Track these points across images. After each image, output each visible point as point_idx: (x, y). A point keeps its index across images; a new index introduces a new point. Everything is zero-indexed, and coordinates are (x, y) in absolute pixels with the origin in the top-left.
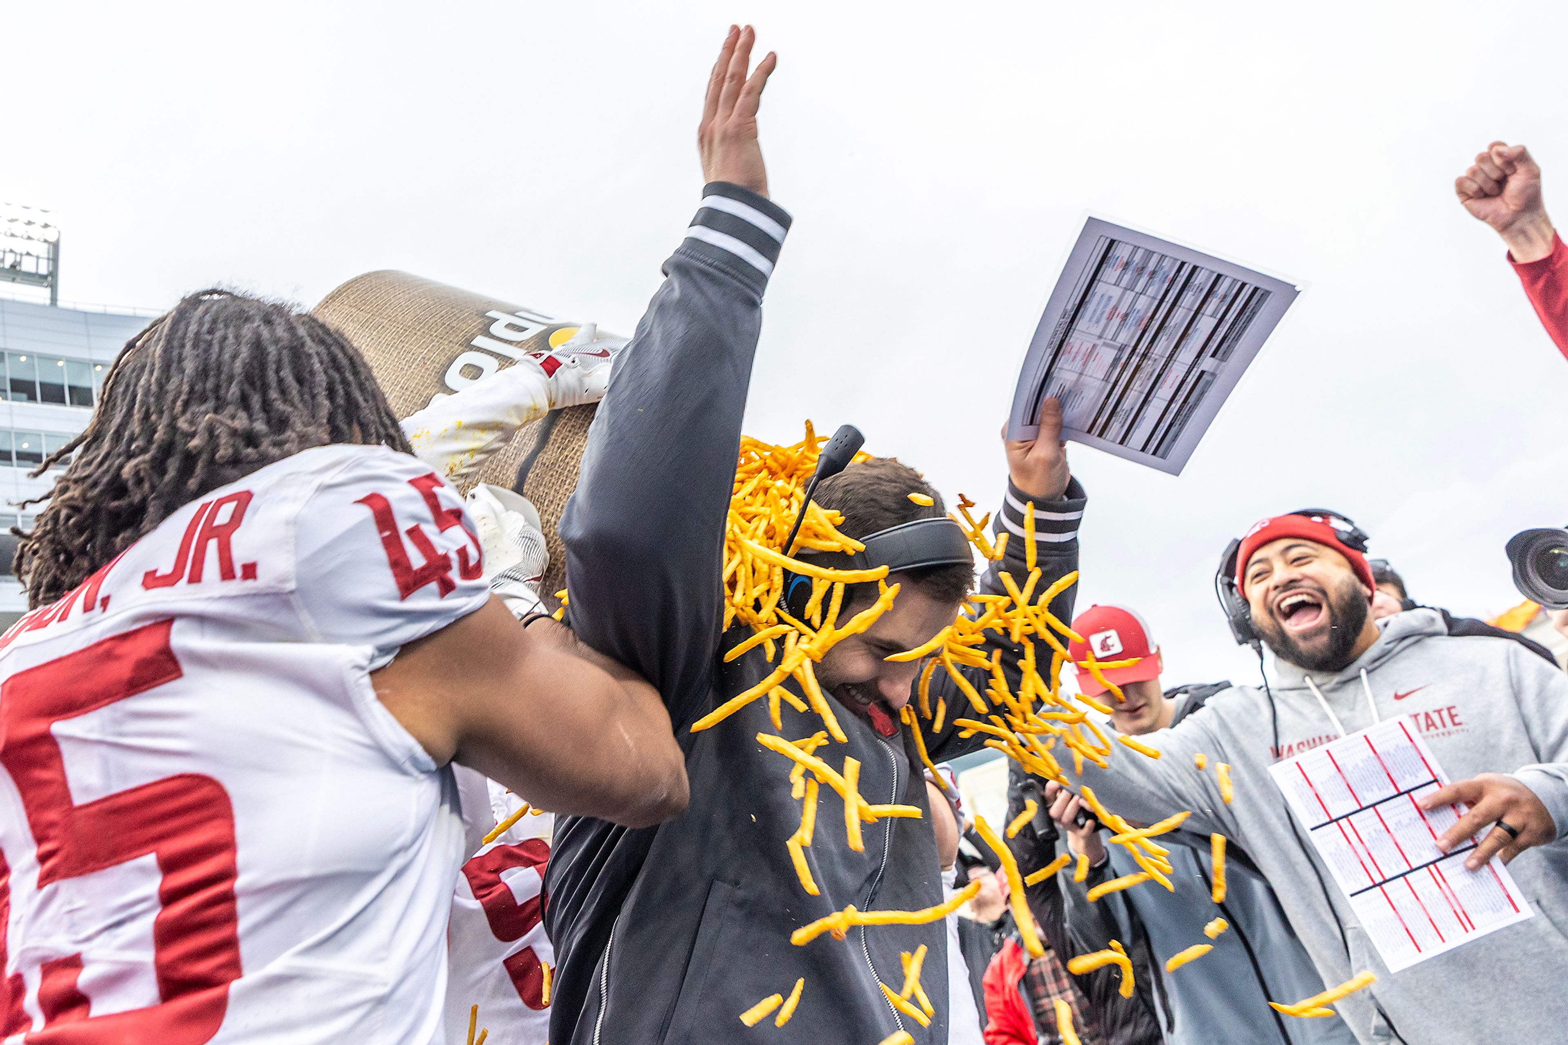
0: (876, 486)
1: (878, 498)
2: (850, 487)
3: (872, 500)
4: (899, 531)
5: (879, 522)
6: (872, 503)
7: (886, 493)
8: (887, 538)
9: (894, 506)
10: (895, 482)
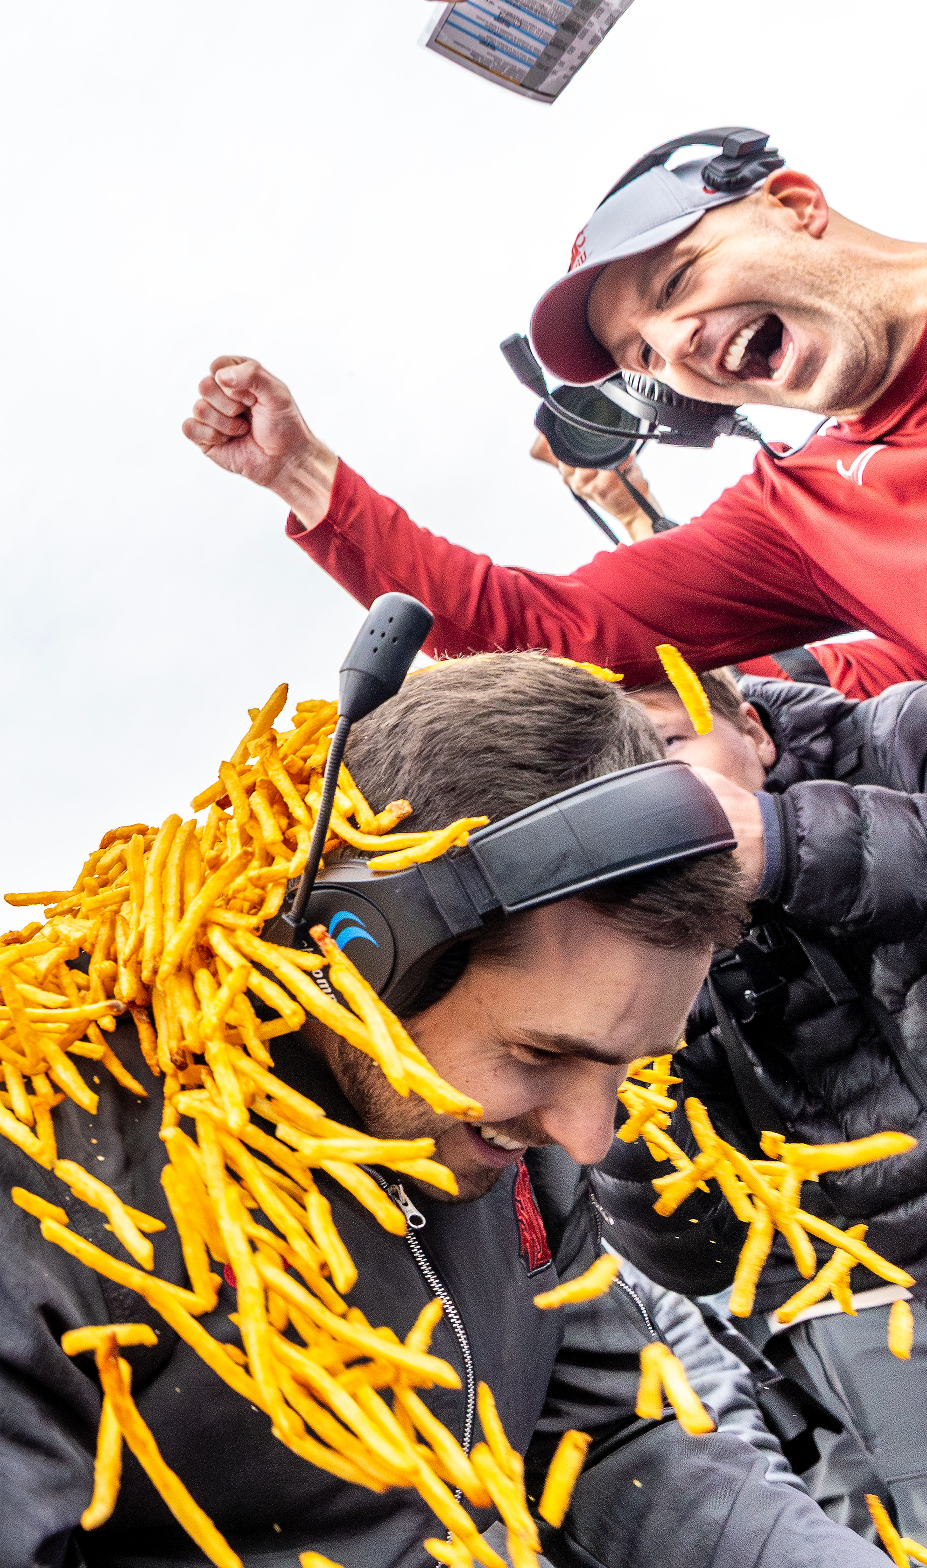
0: (496, 719)
1: (502, 743)
2: (438, 726)
3: (490, 749)
4: (554, 810)
5: (508, 794)
6: (489, 757)
7: (520, 731)
8: (527, 827)
9: (540, 759)
10: (541, 702)
